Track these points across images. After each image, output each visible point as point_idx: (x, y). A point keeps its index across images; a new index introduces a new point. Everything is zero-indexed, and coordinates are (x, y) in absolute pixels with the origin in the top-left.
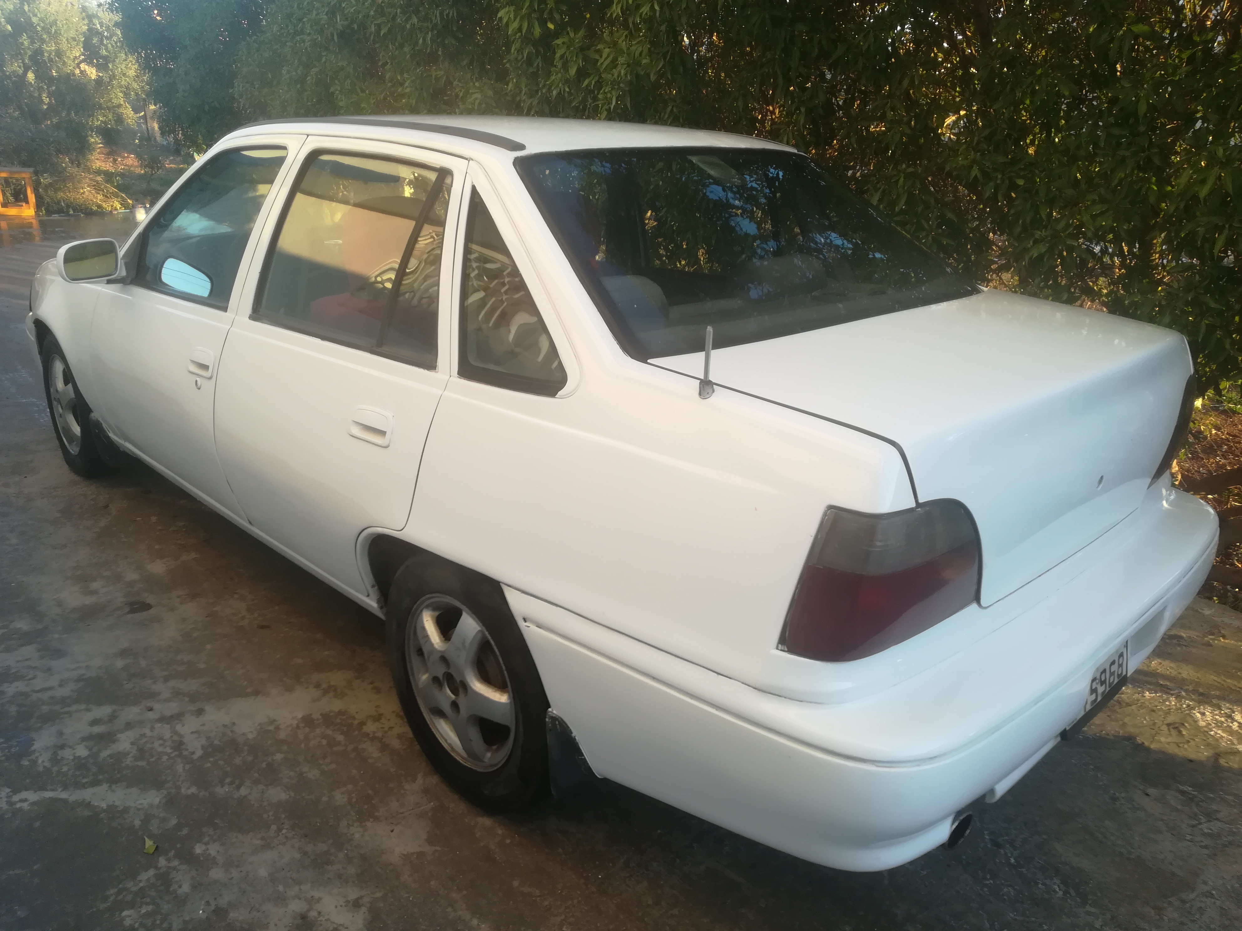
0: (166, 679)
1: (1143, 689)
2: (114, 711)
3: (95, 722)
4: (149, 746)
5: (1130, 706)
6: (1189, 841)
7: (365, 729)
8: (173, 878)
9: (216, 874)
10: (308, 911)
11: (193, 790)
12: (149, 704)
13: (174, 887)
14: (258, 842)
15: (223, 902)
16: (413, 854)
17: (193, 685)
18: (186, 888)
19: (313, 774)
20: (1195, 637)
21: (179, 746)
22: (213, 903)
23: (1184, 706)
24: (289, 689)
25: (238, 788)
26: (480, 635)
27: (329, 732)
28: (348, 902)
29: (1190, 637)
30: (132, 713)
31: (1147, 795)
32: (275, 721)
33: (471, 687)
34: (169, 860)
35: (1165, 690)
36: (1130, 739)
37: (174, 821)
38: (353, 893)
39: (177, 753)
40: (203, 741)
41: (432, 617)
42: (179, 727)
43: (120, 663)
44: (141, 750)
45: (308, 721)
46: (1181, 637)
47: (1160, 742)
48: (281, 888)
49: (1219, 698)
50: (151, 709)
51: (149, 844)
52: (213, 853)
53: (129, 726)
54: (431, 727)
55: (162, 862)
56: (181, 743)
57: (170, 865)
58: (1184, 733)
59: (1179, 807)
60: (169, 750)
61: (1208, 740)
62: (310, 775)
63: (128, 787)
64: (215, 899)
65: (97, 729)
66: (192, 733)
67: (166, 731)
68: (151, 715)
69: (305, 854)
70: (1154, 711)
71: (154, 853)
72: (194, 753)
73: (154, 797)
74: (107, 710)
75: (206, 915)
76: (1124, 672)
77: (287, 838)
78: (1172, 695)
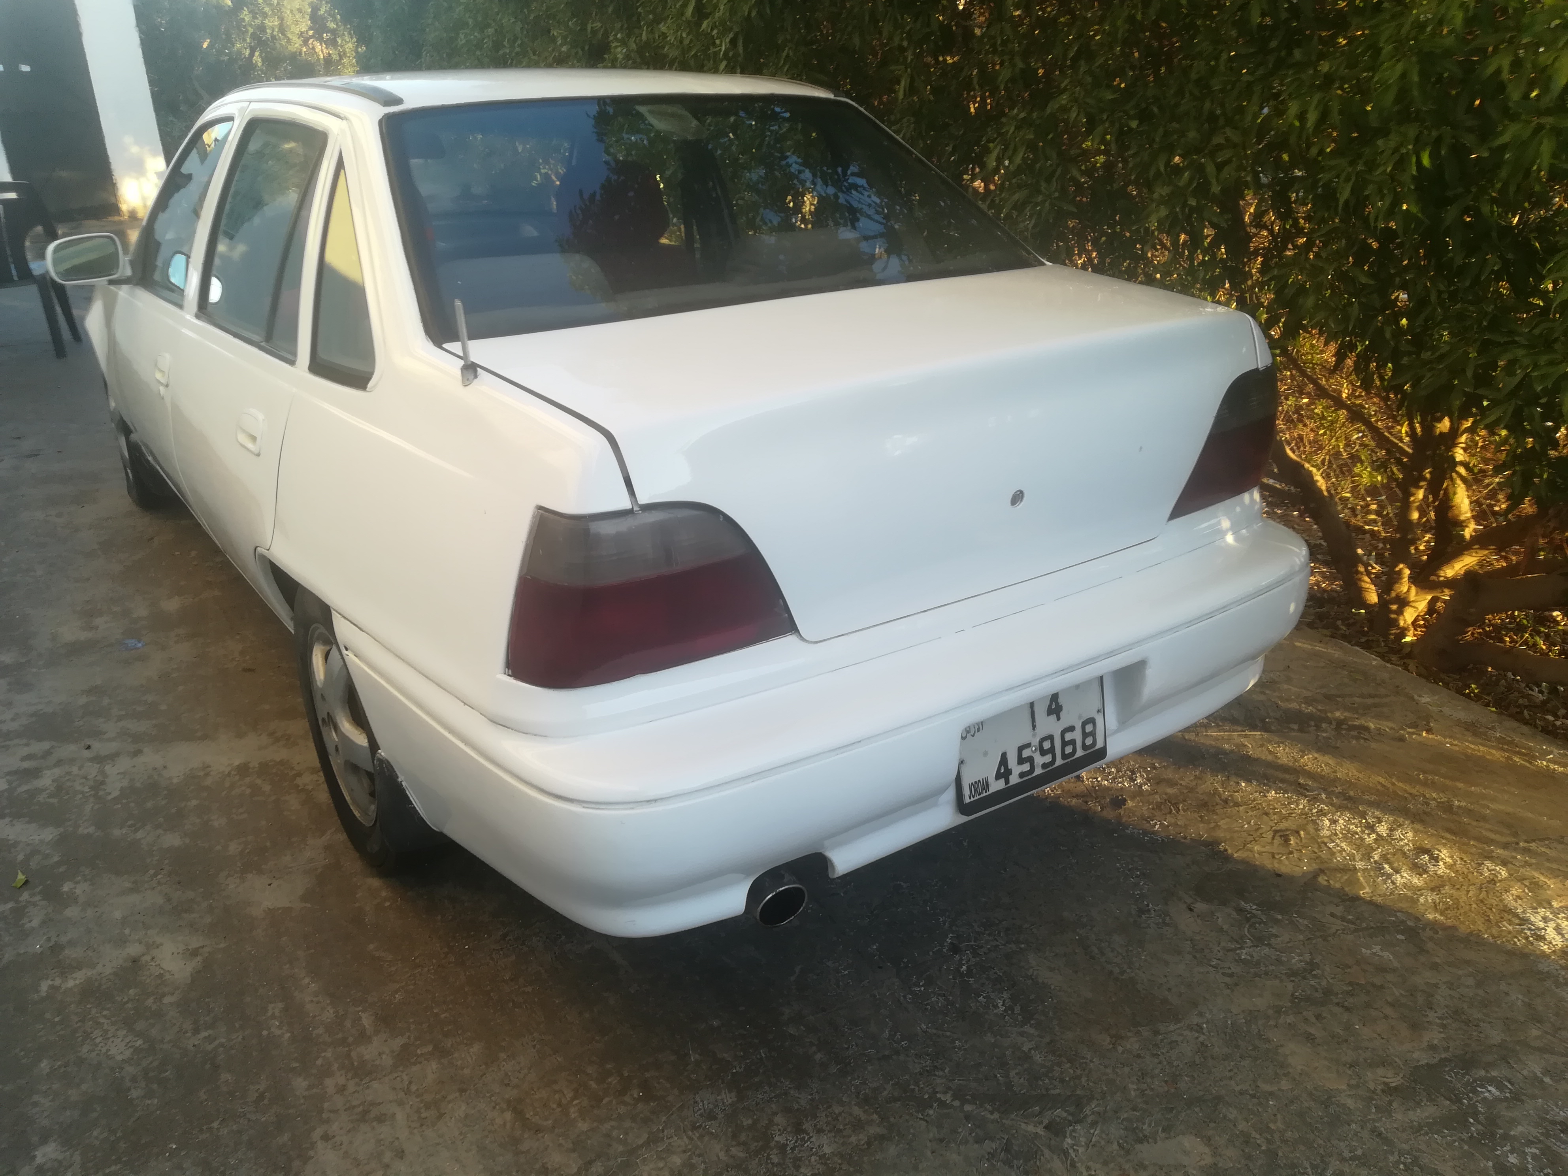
0: (120, 719)
1: (1270, 788)
2: (52, 747)
3: (29, 757)
4: (69, 784)
5: (1238, 806)
6: (1212, 966)
7: (299, 781)
8: (28, 912)
9: (72, 912)
10: (144, 955)
11: (91, 830)
12: (89, 742)
13: (25, 920)
14: (128, 885)
15: (64, 939)
16: (279, 909)
17: (144, 726)
18: (35, 923)
19: (218, 821)
20: (1387, 730)
21: (99, 785)
22: (54, 939)
23: (1315, 811)
24: (240, 735)
25: (136, 831)
27: (259, 781)
28: (188, 950)
29: (1379, 729)
30: (69, 750)
31: (1191, 910)
32: (209, 766)
34: (32, 895)
35: (1301, 790)
36: (1212, 845)
37: (56, 859)
38: (195, 942)
39: (93, 792)
40: (125, 783)
41: (321, 651)
42: (108, 768)
43: (83, 700)
44: (59, 788)
45: (243, 770)
46: (1367, 729)
47: (1251, 851)
48: (127, 931)
49: (1370, 804)
50: (89, 747)
51: (21, 877)
52: (78, 891)
53: (59, 763)
55: (25, 896)
56: (103, 783)
57: (31, 899)
58: (1292, 842)
59: (1225, 927)
60: (86, 789)
61: (1320, 853)
62: (216, 824)
63: (28, 823)
64: (58, 936)
65: (27, 764)
66: (118, 774)
67: (92, 770)
68: (87, 754)
69: (169, 900)
70: (1267, 814)
71: (21, 887)
72: (110, 793)
73: (49, 834)
74: (46, 745)
75: (41, 949)
76: (1100, 744)
77: (159, 883)
78: (1306, 796)
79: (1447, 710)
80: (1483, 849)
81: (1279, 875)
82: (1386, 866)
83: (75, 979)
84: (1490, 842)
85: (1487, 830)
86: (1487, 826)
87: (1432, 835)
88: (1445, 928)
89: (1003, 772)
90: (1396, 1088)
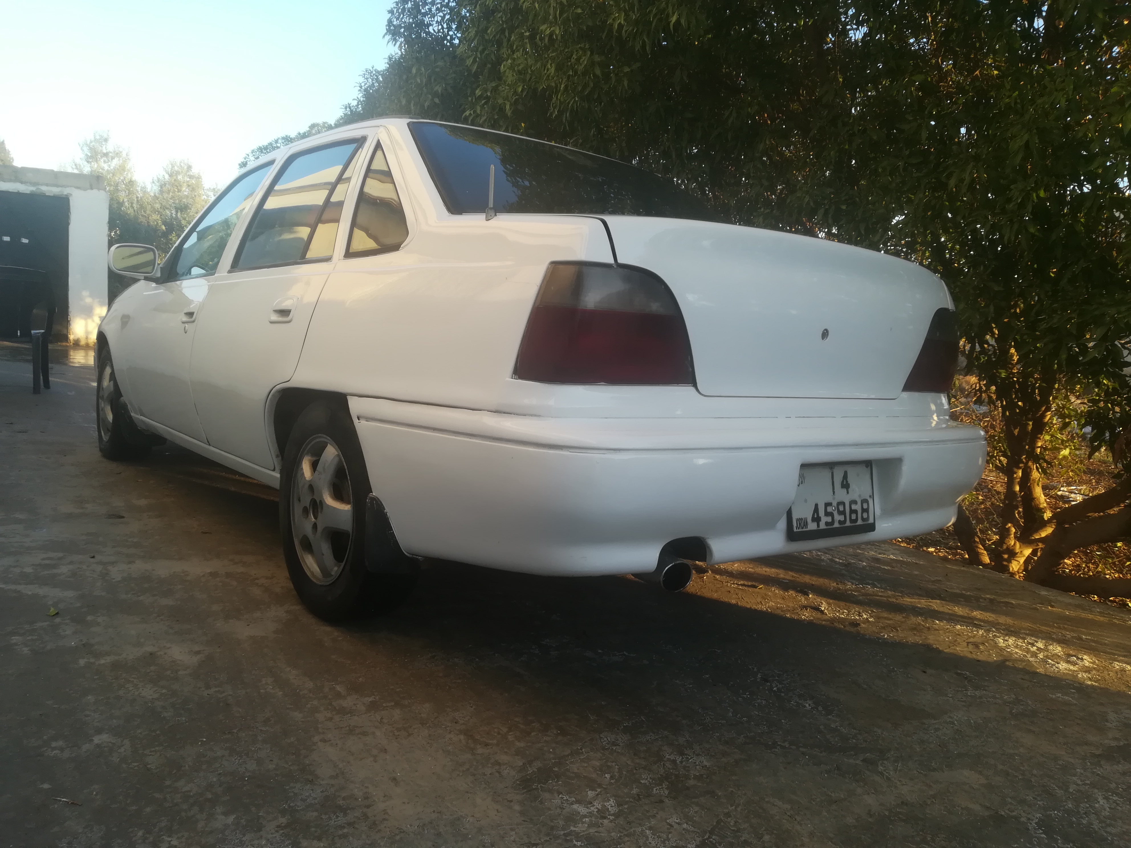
0: (114, 547)
1: (956, 624)
2: (65, 556)
3: (46, 559)
4: (81, 573)
5: (938, 631)
6: (950, 697)
7: (257, 581)
8: (62, 627)
9: (96, 629)
10: (158, 652)
11: (103, 594)
12: (93, 555)
13: (60, 631)
14: (138, 620)
15: (92, 641)
16: (258, 636)
17: (133, 551)
18: (69, 633)
19: (201, 596)
20: (1024, 604)
21: (104, 575)
22: (84, 641)
23: (991, 635)
24: (208, 560)
25: (138, 596)
26: (337, 459)
27: (227, 580)
28: (192, 651)
29: (1019, 604)
30: (78, 557)
31: (925, 672)
32: (187, 572)
33: (326, 503)
34: (64, 620)
35: (978, 626)
36: (927, 646)
37: (78, 605)
38: (196, 648)
39: (100, 578)
40: (125, 575)
41: (310, 461)
42: (110, 568)
43: (84, 538)
44: (74, 574)
45: (213, 574)
46: (1011, 603)
47: (955, 650)
48: (142, 640)
49: (1027, 634)
50: (93, 557)
51: (53, 612)
52: (99, 620)
53: (72, 563)
54: (301, 561)
55: (58, 620)
56: (107, 574)
57: (63, 622)
58: (981, 647)
59: (951, 681)
60: (95, 576)
61: (1002, 653)
62: (199, 597)
63: (53, 588)
64: (87, 639)
65: (46, 562)
66: (118, 571)
67: (98, 568)
68: (92, 560)
69: (171, 628)
70: (959, 635)
71: (53, 615)
72: (114, 579)
73: (70, 594)
74: (61, 555)
75: (75, 645)
76: (871, 521)
77: (162, 620)
78: (982, 629)
79: (1059, 598)
80: (1111, 657)
81: (979, 661)
82: (1049, 660)
83: (106, 660)
84: (1114, 654)
85: (1109, 649)
86: (1108, 647)
87: (1074, 649)
88: (1101, 688)
89: (816, 519)
90: (1099, 755)
